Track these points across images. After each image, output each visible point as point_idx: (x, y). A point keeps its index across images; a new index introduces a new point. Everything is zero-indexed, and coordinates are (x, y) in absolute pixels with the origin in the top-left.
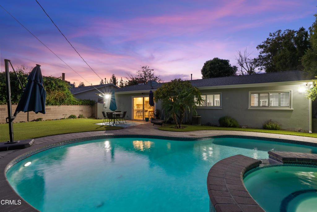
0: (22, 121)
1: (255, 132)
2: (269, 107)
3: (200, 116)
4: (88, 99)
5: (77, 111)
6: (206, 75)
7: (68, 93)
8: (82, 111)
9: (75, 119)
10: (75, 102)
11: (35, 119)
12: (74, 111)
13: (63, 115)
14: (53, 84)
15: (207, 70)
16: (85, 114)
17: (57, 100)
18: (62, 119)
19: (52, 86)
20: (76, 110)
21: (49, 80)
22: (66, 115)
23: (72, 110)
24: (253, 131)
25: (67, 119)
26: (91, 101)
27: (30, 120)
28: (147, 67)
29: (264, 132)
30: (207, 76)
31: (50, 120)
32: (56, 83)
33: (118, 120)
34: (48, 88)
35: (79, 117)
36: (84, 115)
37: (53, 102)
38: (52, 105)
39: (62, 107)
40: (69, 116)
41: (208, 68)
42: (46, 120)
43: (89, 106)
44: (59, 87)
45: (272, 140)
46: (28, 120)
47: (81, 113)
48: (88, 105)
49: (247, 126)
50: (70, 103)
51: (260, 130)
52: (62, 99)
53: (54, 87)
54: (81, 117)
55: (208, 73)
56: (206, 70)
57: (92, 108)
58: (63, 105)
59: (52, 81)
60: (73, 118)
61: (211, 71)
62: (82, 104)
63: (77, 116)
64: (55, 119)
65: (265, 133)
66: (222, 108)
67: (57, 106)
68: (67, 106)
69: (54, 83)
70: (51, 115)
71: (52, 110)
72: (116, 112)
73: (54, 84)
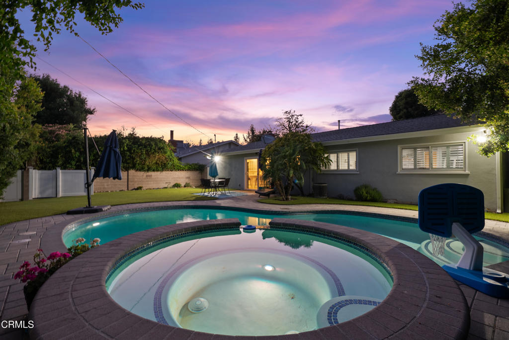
0: (121, 189)
1: (396, 208)
2: (430, 169)
3: (325, 184)
4: (196, 163)
5: (182, 178)
6: (397, 116)
7: (171, 155)
8: (188, 178)
9: (179, 189)
10: (180, 166)
11: (136, 188)
12: (179, 178)
13: (166, 183)
14: (152, 146)
15: (401, 107)
16: (193, 182)
17: (159, 165)
18: (165, 188)
19: (151, 149)
20: (182, 176)
21: (148, 142)
22: (170, 183)
23: (177, 176)
24: (394, 207)
25: (170, 188)
26: (200, 166)
27: (130, 189)
28: (292, 111)
29: (409, 209)
30: (400, 118)
31: (151, 189)
32: (156, 144)
33: (220, 189)
34: (147, 151)
35: (185, 186)
36: (191, 184)
37: (154, 167)
38: (154, 171)
39: (164, 173)
40: (173, 184)
41: (402, 103)
42: (146, 189)
43: (198, 172)
44: (159, 149)
45: (413, 220)
46: (128, 189)
47: (187, 181)
48: (197, 170)
49: (396, 200)
50: (174, 168)
51: (407, 205)
52: (165, 164)
53: (154, 150)
54: (188, 186)
55: (402, 113)
56: (399, 107)
57: (202, 174)
58: (165, 170)
59: (152, 142)
60: (177, 187)
61: (407, 109)
62: (189, 170)
63: (183, 185)
64: (157, 187)
65: (411, 210)
66: (359, 173)
67: (159, 172)
68: (171, 172)
69: (153, 144)
70: (152, 183)
71: (153, 177)
72: (220, 179)
73: (154, 146)
